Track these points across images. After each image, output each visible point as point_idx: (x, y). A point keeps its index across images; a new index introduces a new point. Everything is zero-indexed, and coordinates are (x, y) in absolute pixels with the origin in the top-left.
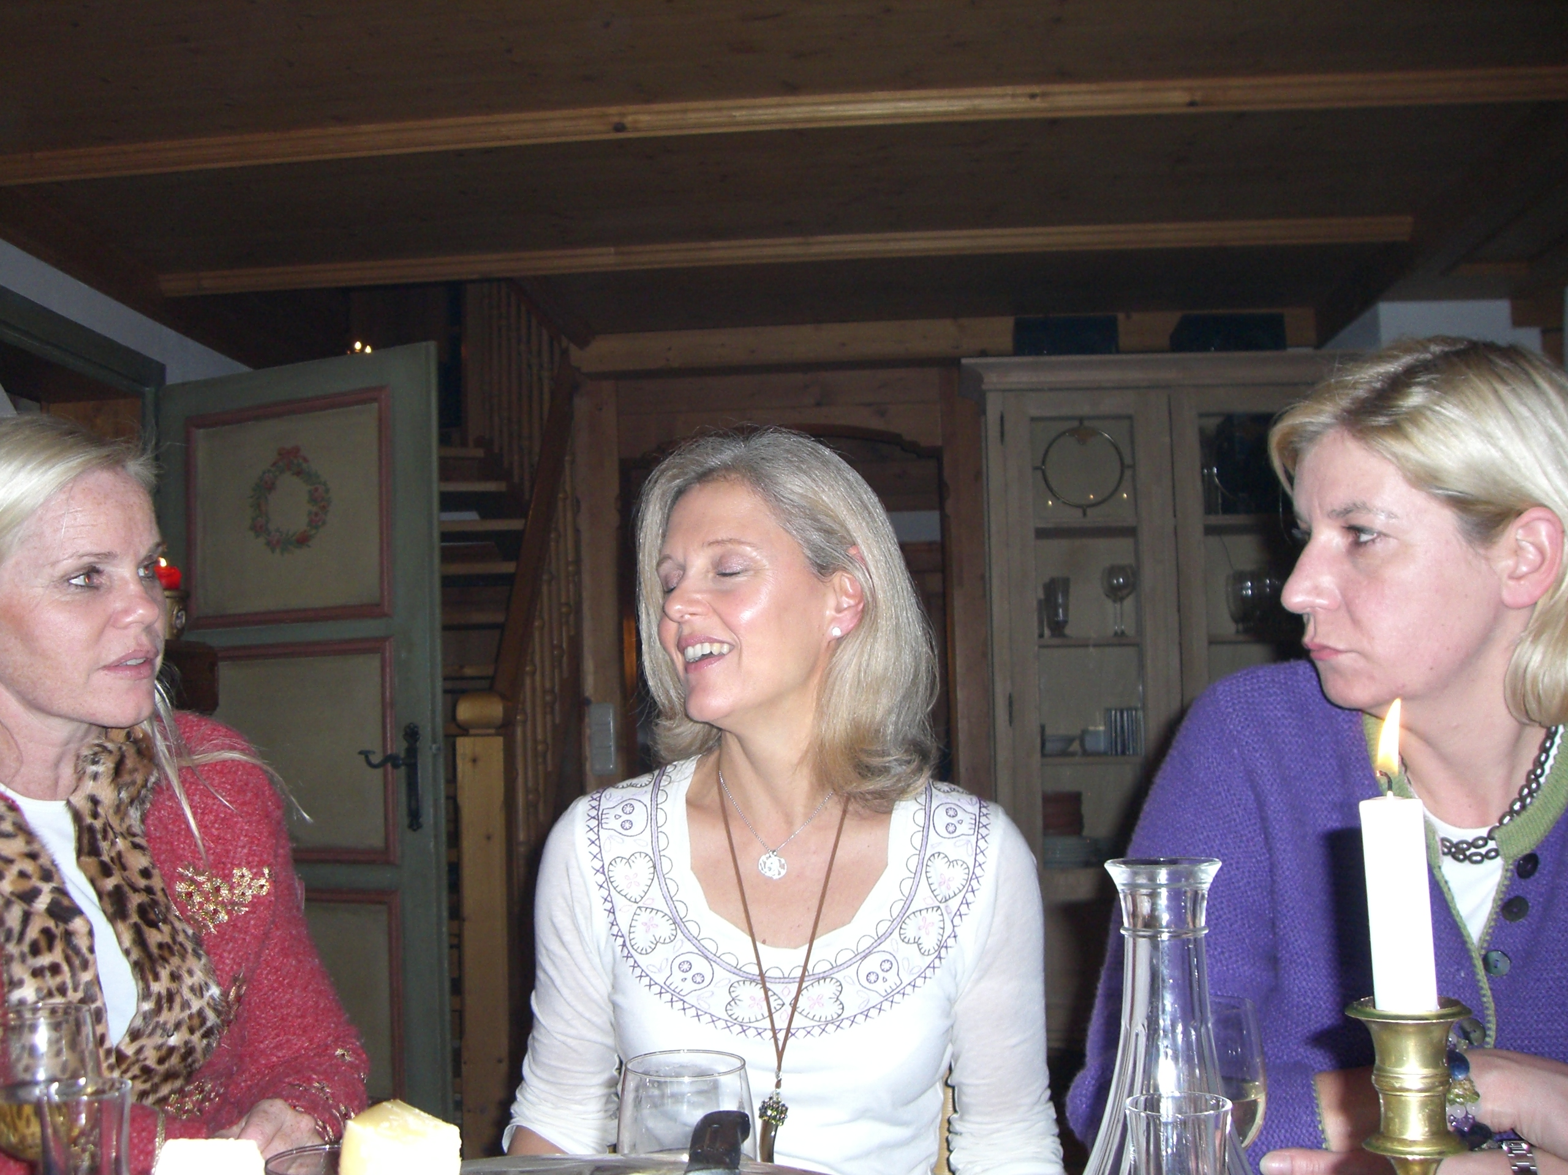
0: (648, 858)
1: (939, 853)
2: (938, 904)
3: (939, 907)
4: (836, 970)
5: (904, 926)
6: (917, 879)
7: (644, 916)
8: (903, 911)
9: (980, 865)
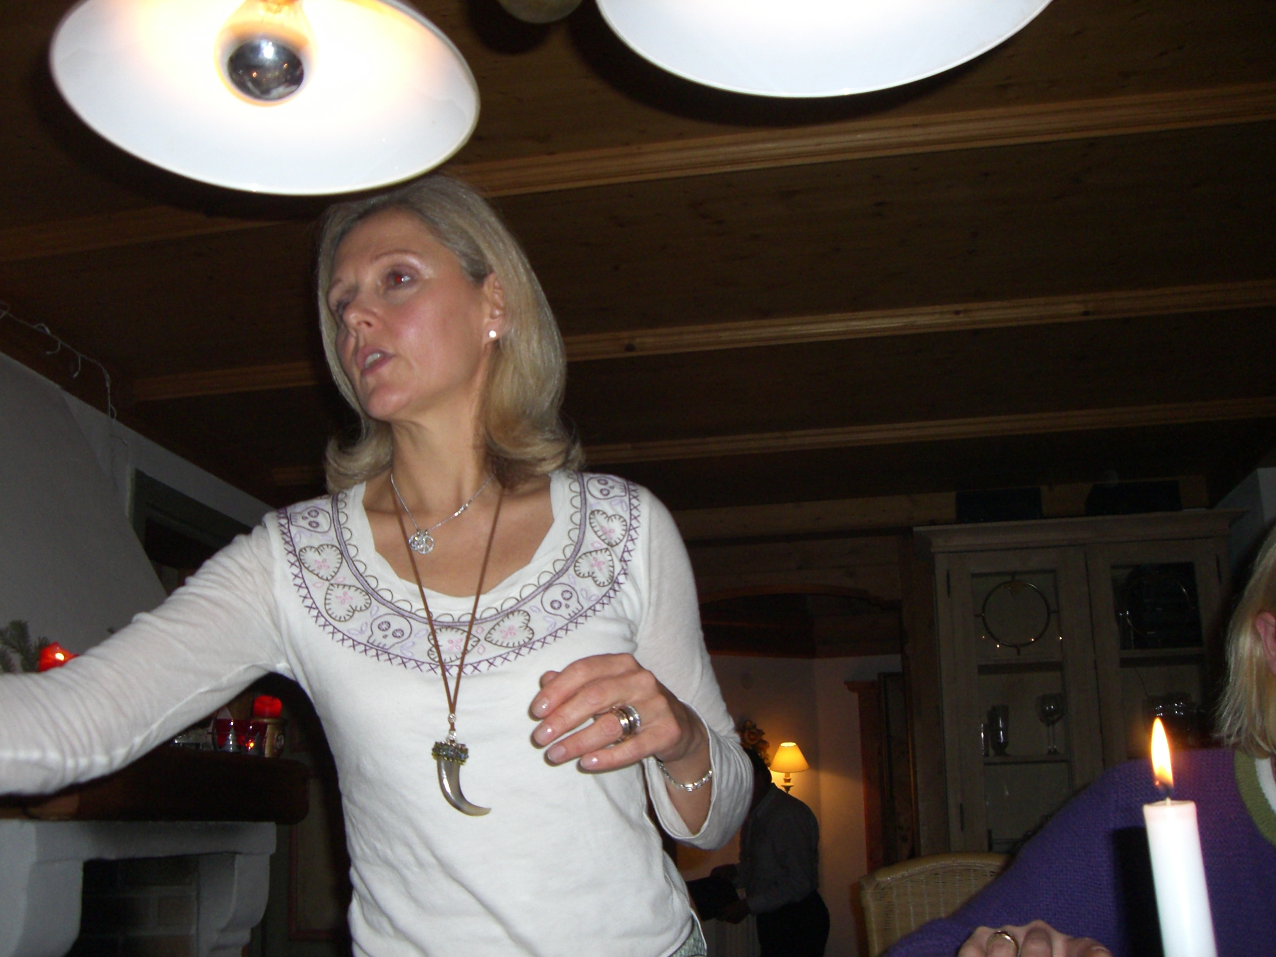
2: (606, 546)
3: (607, 549)
6: (582, 530)
8: (575, 553)
9: (635, 518)
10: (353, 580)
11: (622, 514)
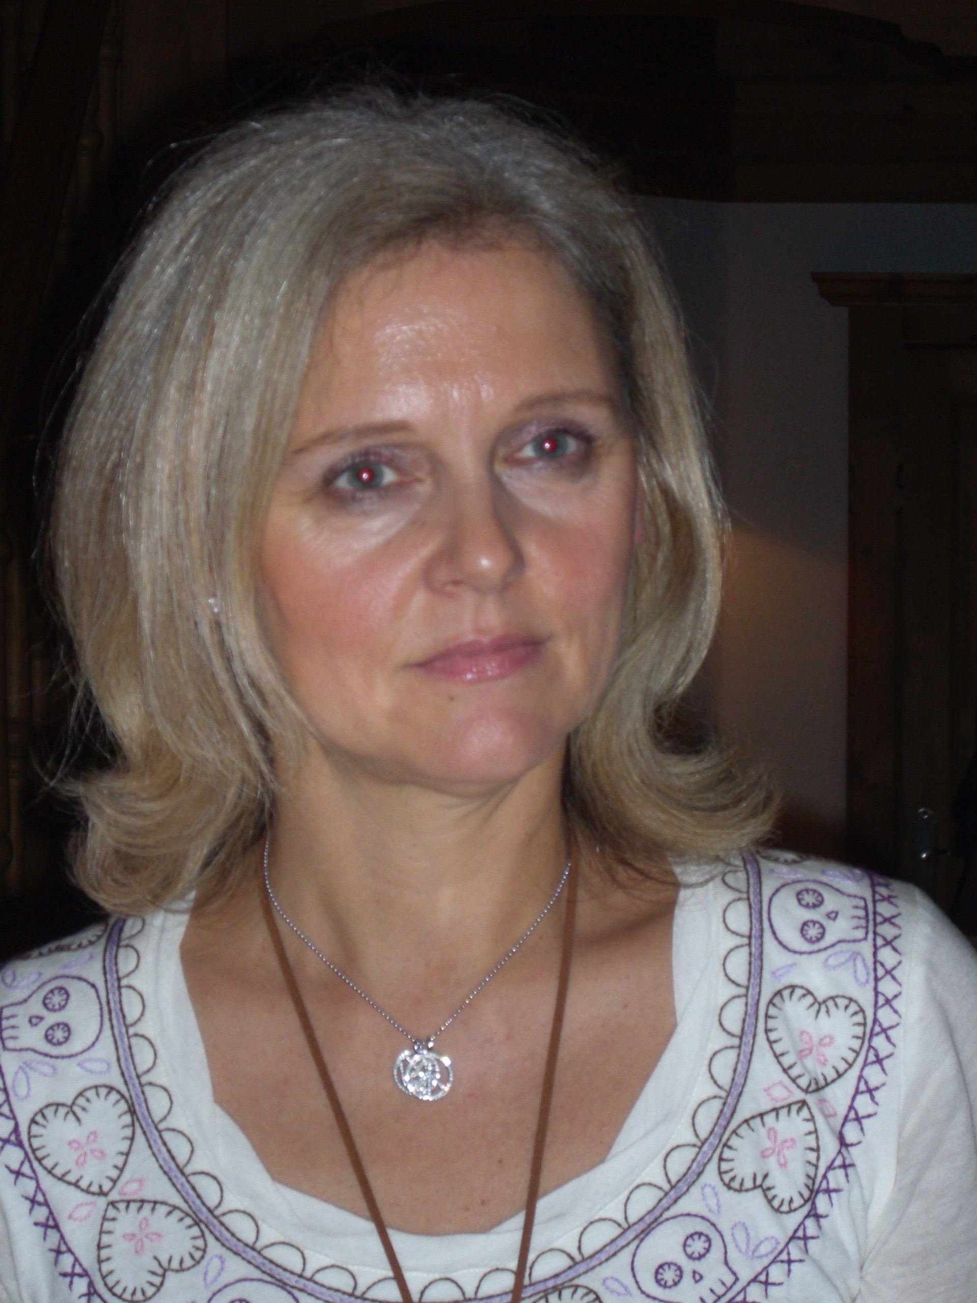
0: (114, 1096)
1: (793, 988)
2: (800, 1095)
3: (804, 1103)
4: (581, 1268)
5: (727, 1154)
6: (746, 1049)
7: (127, 1221)
8: (723, 1122)
9: (888, 1002)
10: (160, 1188)
11: (854, 992)
